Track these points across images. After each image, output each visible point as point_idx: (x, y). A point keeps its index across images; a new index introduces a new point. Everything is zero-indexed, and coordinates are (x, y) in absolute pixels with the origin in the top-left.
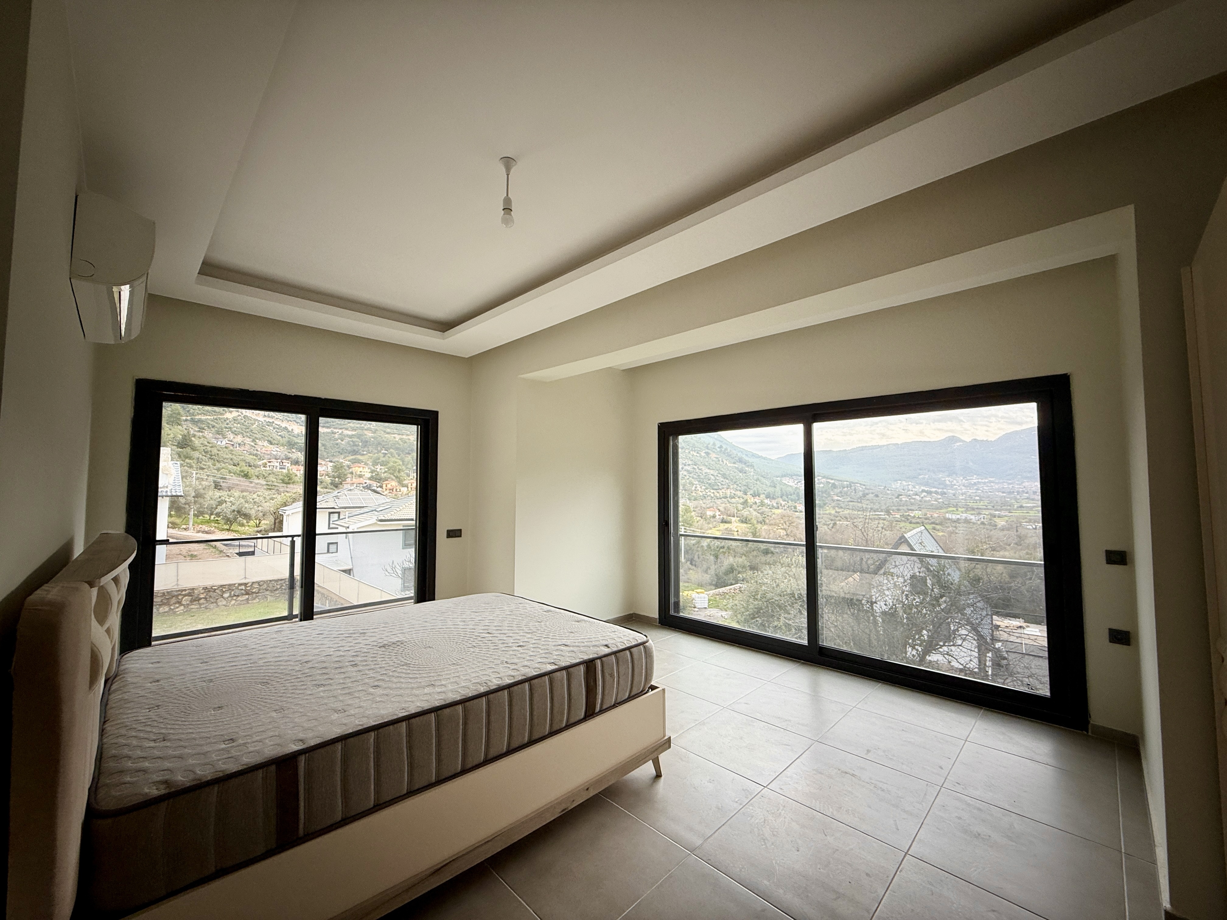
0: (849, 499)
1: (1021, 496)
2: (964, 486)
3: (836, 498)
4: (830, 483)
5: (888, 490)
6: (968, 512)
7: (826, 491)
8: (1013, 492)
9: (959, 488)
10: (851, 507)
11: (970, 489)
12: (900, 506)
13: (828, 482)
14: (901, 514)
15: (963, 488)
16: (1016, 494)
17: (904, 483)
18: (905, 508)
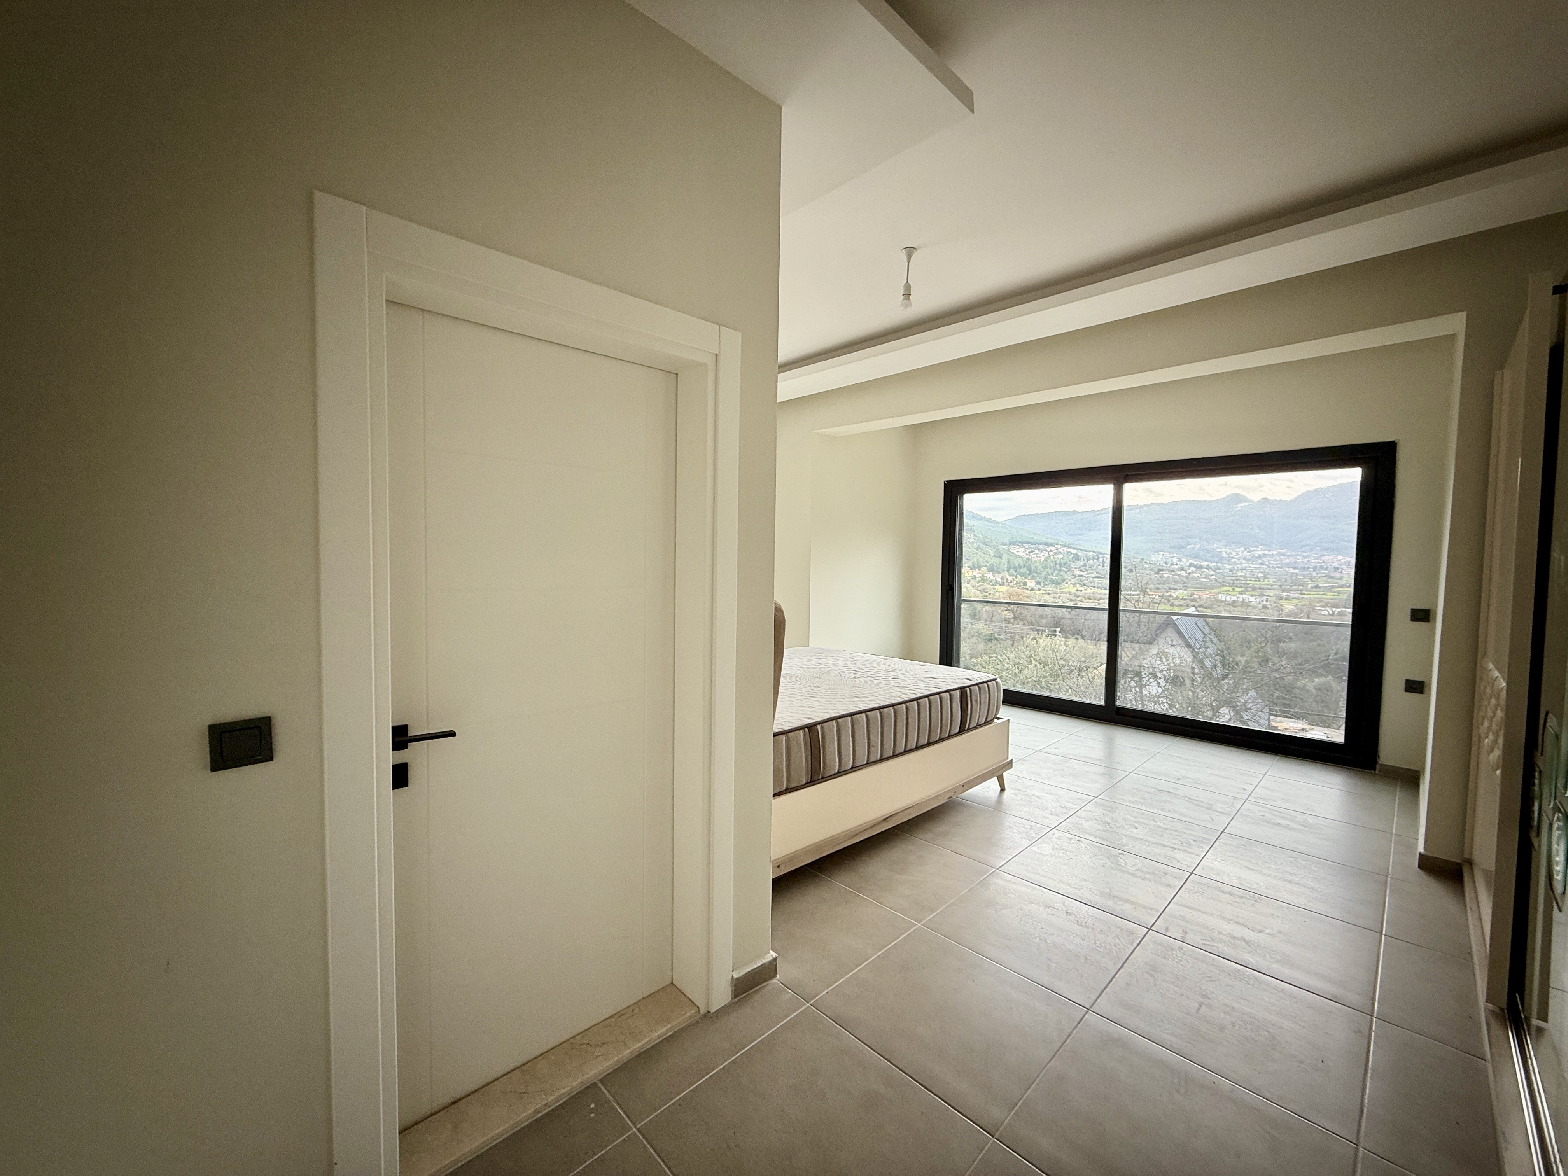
0: (1095, 574)
1: (1317, 574)
2: (1245, 559)
3: (1077, 572)
4: (1072, 554)
5: (1146, 563)
6: (1247, 593)
7: (1065, 564)
8: (1309, 568)
9: (1238, 562)
10: (1096, 585)
11: (1252, 563)
12: (1159, 584)
13: (1069, 552)
14: (1161, 594)
15: (1244, 562)
16: (1312, 570)
17: (1168, 555)
18: (1166, 586)
